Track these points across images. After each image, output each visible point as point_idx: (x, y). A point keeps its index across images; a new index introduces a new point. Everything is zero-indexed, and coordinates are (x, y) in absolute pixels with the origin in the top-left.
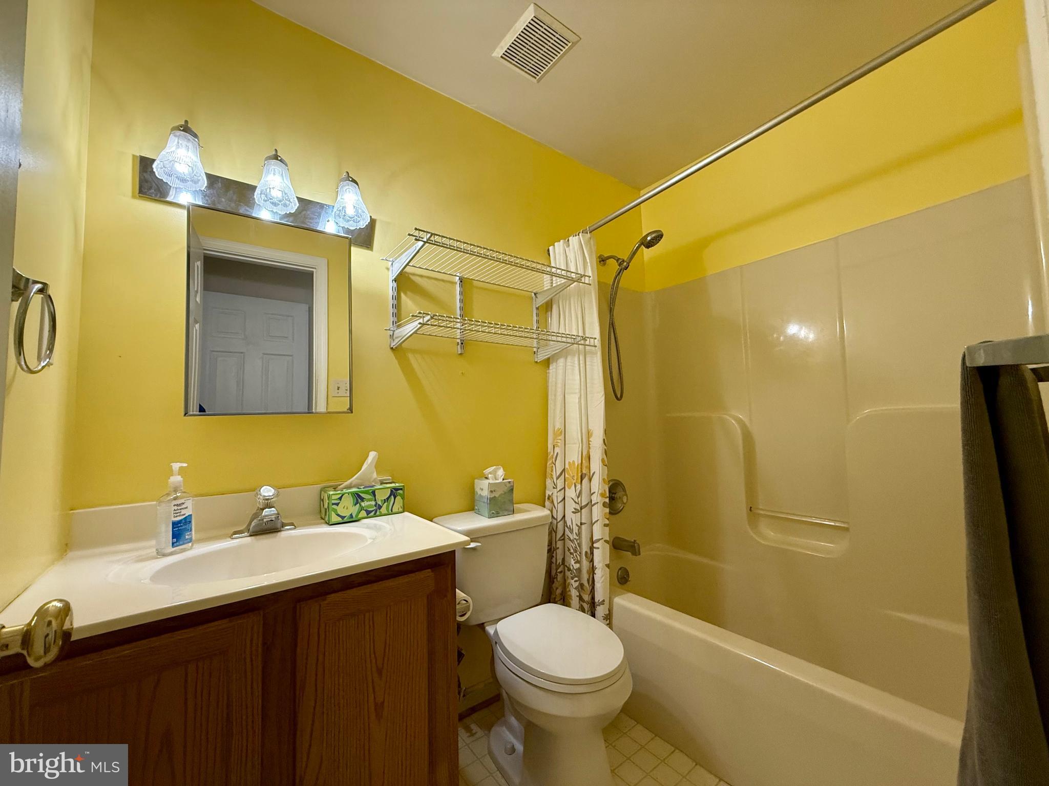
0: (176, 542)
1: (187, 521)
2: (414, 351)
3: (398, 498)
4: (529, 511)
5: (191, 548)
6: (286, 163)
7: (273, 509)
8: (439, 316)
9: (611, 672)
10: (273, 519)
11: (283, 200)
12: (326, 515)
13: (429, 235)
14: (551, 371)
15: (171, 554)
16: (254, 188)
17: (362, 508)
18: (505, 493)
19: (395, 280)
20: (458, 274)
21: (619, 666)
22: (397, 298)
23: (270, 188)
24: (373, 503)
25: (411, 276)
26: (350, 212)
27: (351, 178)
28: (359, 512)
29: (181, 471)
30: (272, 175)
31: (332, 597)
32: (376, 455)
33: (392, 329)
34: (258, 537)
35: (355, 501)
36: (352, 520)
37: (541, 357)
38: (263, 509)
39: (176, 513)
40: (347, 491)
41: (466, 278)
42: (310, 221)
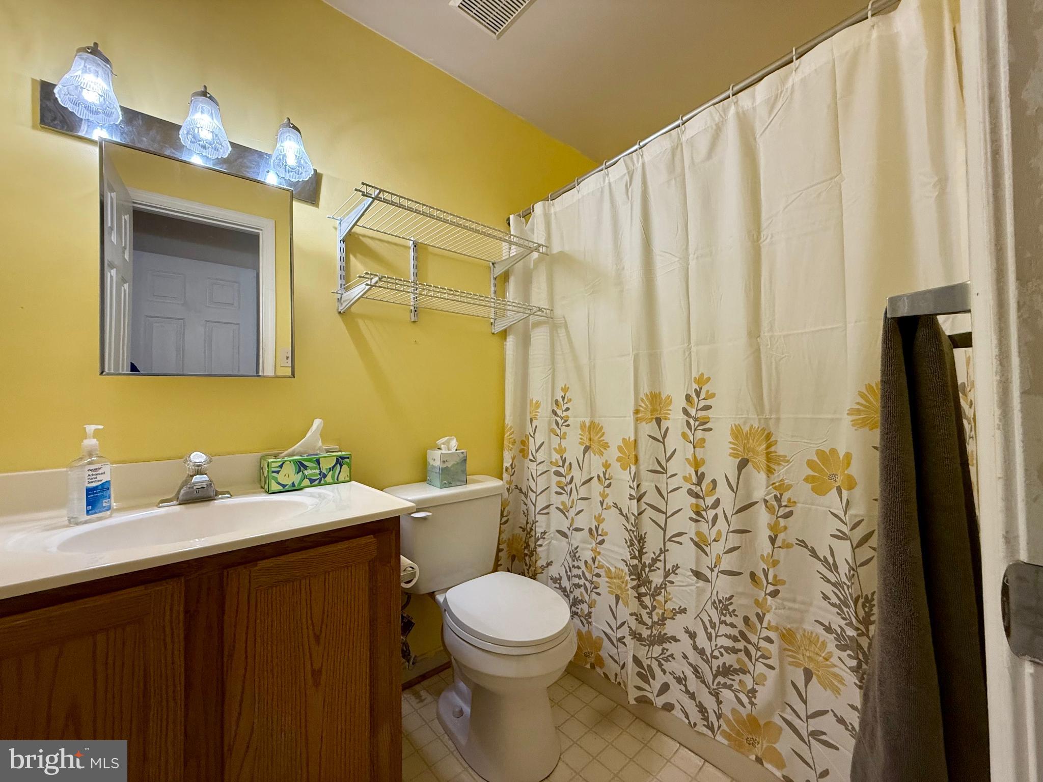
0: (92, 510)
1: (105, 487)
2: (364, 317)
3: (345, 467)
4: (482, 482)
5: (110, 516)
6: (216, 101)
7: (205, 476)
8: (388, 278)
9: (556, 634)
10: (205, 486)
11: (214, 143)
12: (265, 483)
13: (377, 191)
14: (508, 344)
15: (86, 522)
16: (179, 127)
17: (305, 477)
18: (458, 463)
19: (344, 241)
20: (412, 239)
21: (565, 627)
22: (346, 260)
23: (198, 128)
24: (318, 471)
25: (361, 238)
26: (291, 161)
27: (292, 124)
28: (302, 481)
29: (96, 434)
30: (200, 113)
31: (262, 564)
32: (321, 423)
33: (340, 292)
34: (188, 506)
35: (297, 470)
36: (294, 488)
37: (498, 328)
38: (192, 476)
39: (90, 478)
40: (289, 459)
41: (420, 243)
42: (247, 170)
